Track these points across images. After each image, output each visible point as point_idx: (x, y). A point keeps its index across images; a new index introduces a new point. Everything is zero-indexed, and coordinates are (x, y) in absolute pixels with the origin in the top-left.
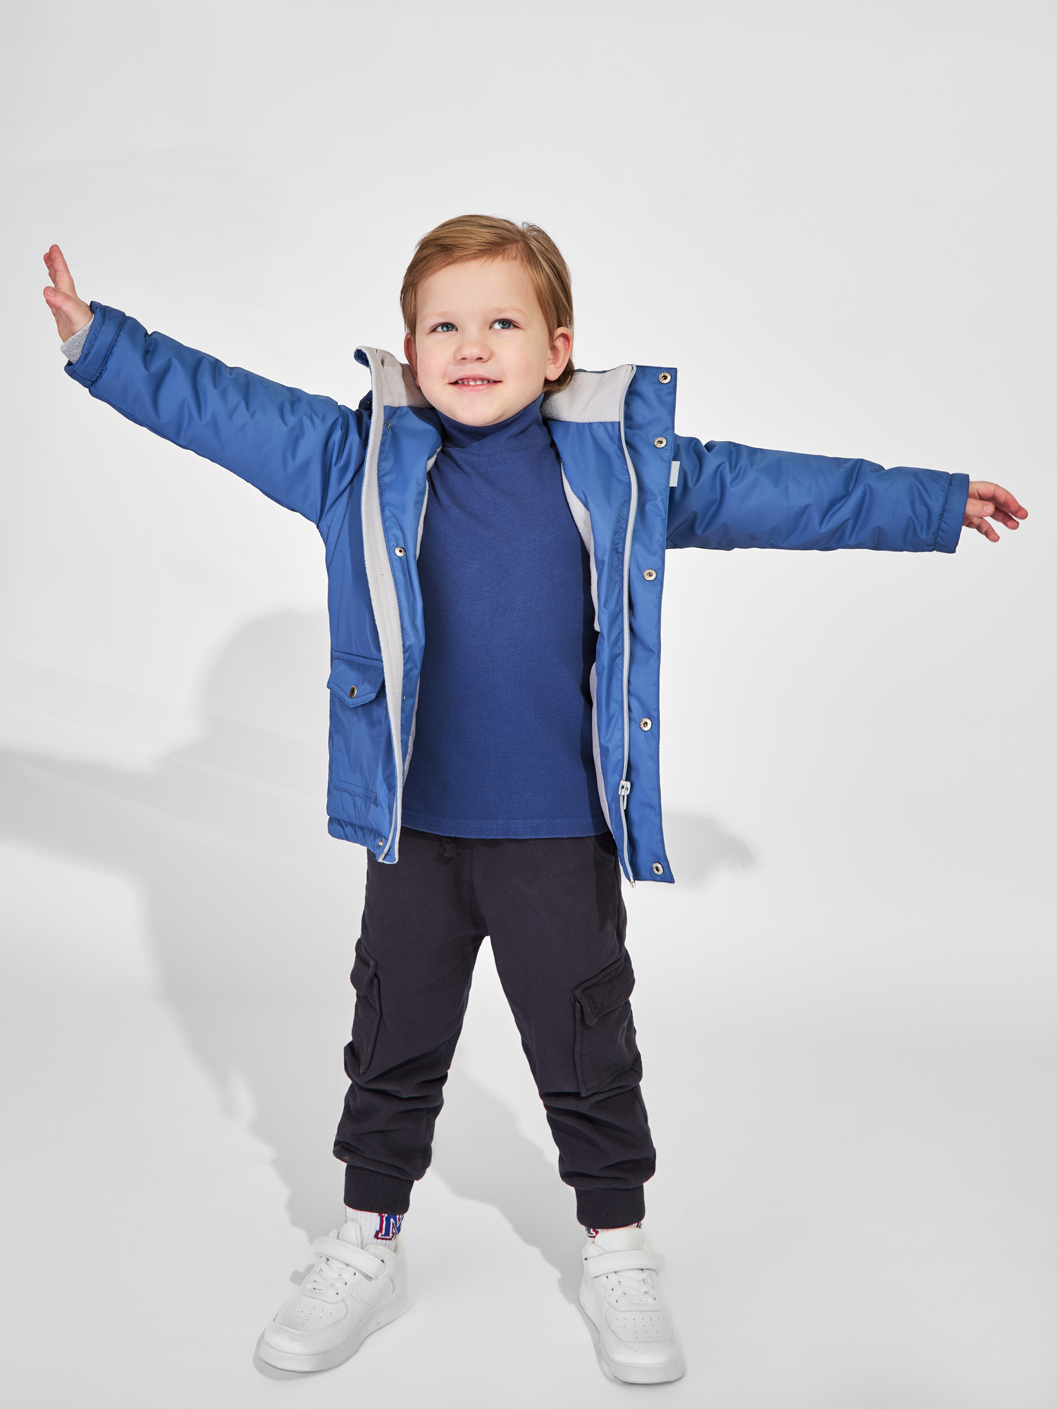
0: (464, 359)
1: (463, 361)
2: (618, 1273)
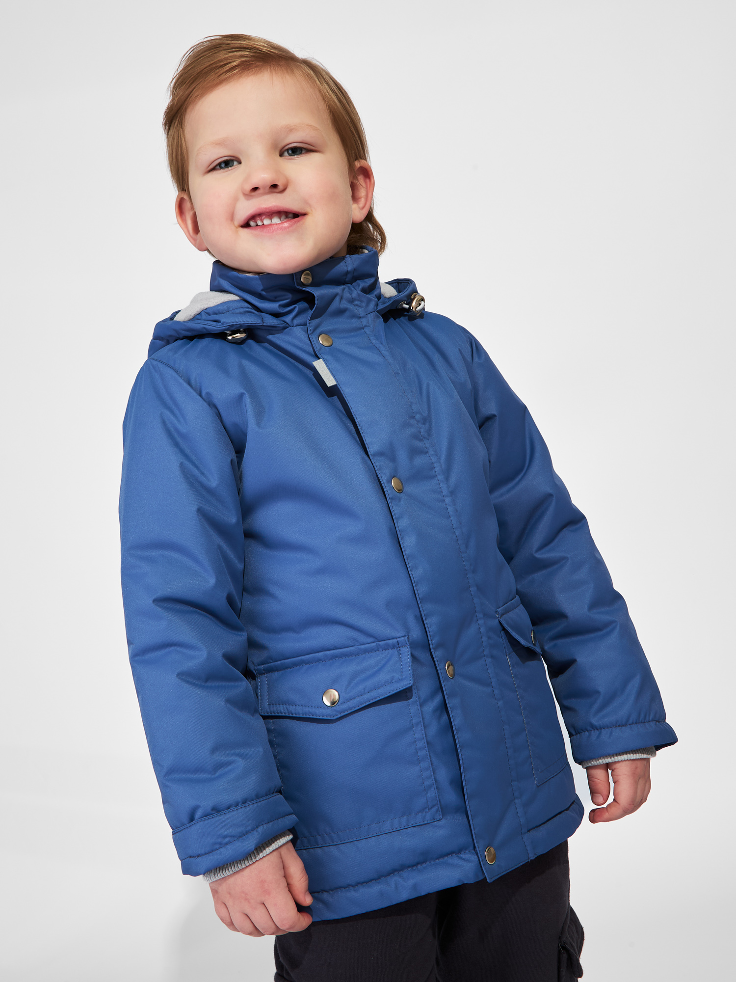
0: (255, 189)
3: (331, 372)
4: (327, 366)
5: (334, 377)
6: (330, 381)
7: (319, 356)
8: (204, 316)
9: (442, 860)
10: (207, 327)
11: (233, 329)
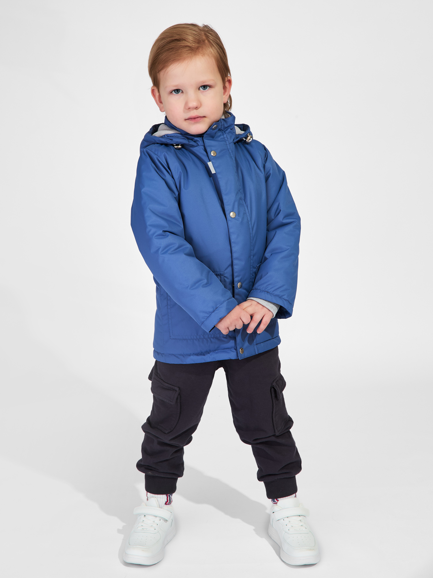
0: (190, 108)
1: (189, 109)
2: (289, 518)
3: (214, 168)
4: (213, 165)
5: (215, 170)
6: (213, 171)
7: (210, 160)
8: (166, 136)
9: (224, 350)
10: (167, 141)
11: (177, 143)
